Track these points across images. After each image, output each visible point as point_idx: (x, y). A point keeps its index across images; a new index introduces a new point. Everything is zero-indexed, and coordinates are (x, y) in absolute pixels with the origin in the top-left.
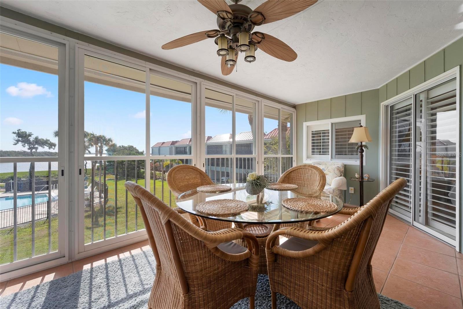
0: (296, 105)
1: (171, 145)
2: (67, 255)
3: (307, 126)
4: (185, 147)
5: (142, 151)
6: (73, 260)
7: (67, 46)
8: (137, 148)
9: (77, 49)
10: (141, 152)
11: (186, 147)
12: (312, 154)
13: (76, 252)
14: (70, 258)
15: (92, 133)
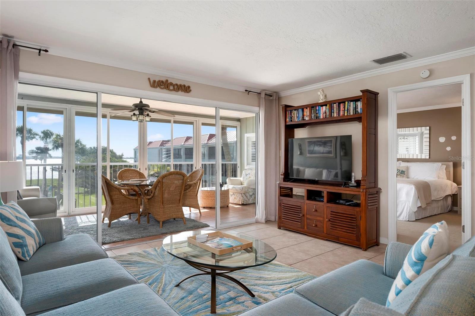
0: (241, 118)
1: (160, 146)
2: (67, 212)
3: (247, 137)
4: (179, 149)
5: (121, 154)
6: (70, 215)
7: (68, 109)
8: (114, 151)
9: (72, 109)
10: (119, 156)
11: (181, 149)
12: (252, 161)
13: (71, 211)
14: (69, 214)
15: (58, 134)
